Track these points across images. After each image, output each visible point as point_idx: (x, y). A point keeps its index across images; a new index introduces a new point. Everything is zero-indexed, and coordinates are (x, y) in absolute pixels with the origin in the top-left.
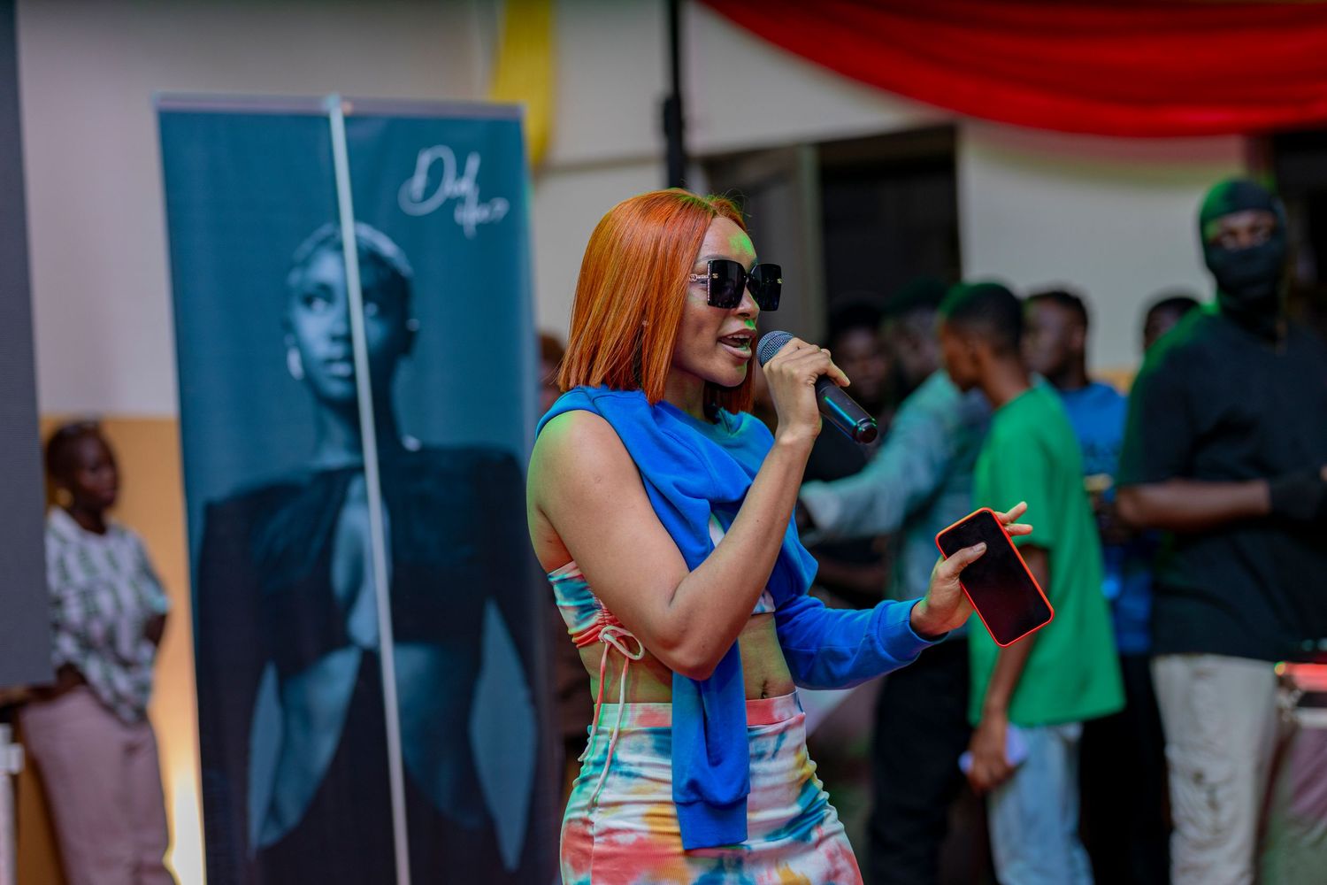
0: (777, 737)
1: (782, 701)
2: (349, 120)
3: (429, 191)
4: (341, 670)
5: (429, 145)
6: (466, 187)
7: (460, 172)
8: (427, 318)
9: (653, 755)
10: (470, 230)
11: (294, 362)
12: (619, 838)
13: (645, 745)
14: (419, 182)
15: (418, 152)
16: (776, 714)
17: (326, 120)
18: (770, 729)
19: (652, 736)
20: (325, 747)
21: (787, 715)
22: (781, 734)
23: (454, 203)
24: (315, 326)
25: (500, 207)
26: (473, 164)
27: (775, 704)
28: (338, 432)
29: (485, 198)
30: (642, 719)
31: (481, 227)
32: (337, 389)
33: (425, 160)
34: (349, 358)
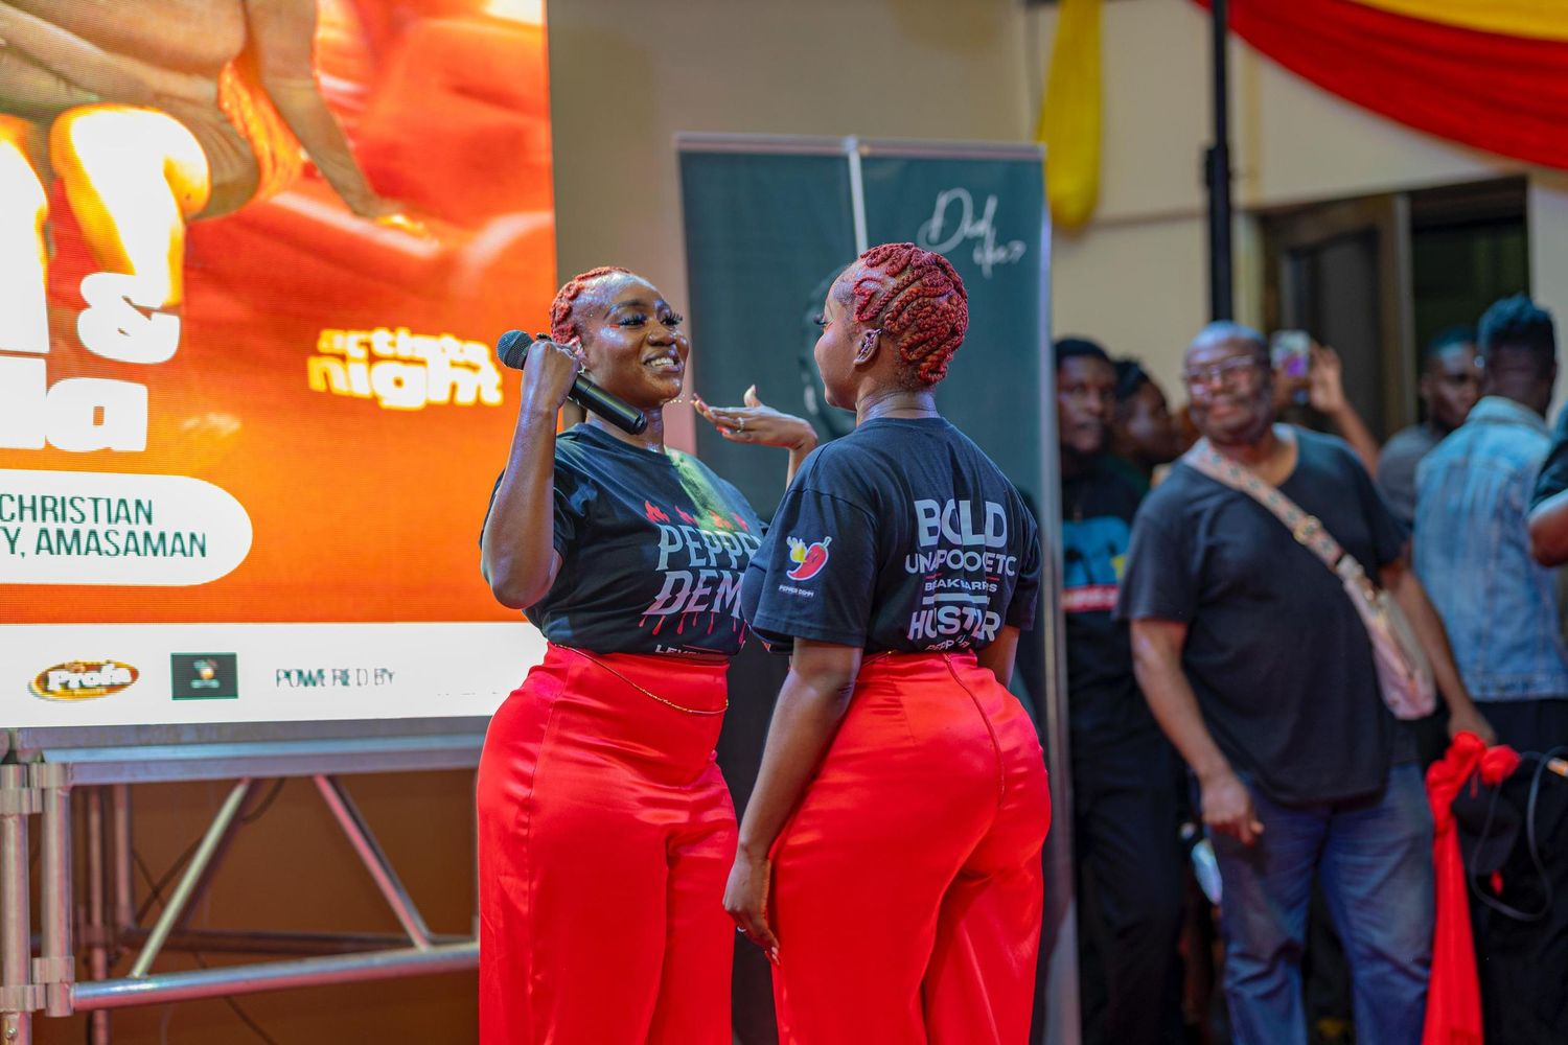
2: (866, 162)
3: (946, 233)
5: (948, 189)
6: (984, 228)
7: (978, 214)
10: (987, 271)
14: (937, 222)
15: (938, 193)
17: (845, 160)
23: (972, 243)
25: (1018, 248)
26: (991, 205)
29: (1002, 240)
31: (996, 267)
33: (943, 201)
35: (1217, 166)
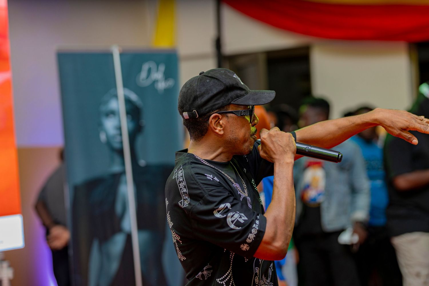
2: (121, 55)
4: (119, 241)
6: (159, 76)
8: (147, 121)
10: (161, 91)
11: (103, 137)
14: (144, 75)
15: (142, 63)
17: (112, 55)
20: (114, 266)
23: (155, 82)
24: (110, 124)
26: (161, 68)
28: (117, 159)
32: (117, 145)
33: (145, 67)
34: (121, 135)
35: (218, 43)
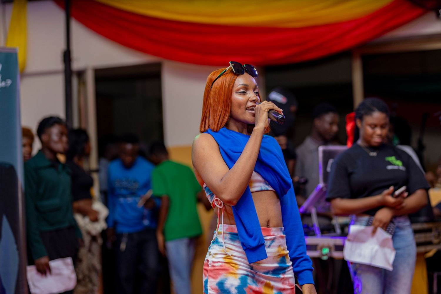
0: (271, 241)
1: (275, 229)
9: (229, 240)
12: (216, 264)
13: (227, 237)
16: (272, 233)
18: (269, 238)
19: (230, 235)
21: (276, 234)
22: (273, 240)
27: (272, 230)
29: (4, 79)
30: (227, 230)
31: (2, 88)
35: (67, 56)
